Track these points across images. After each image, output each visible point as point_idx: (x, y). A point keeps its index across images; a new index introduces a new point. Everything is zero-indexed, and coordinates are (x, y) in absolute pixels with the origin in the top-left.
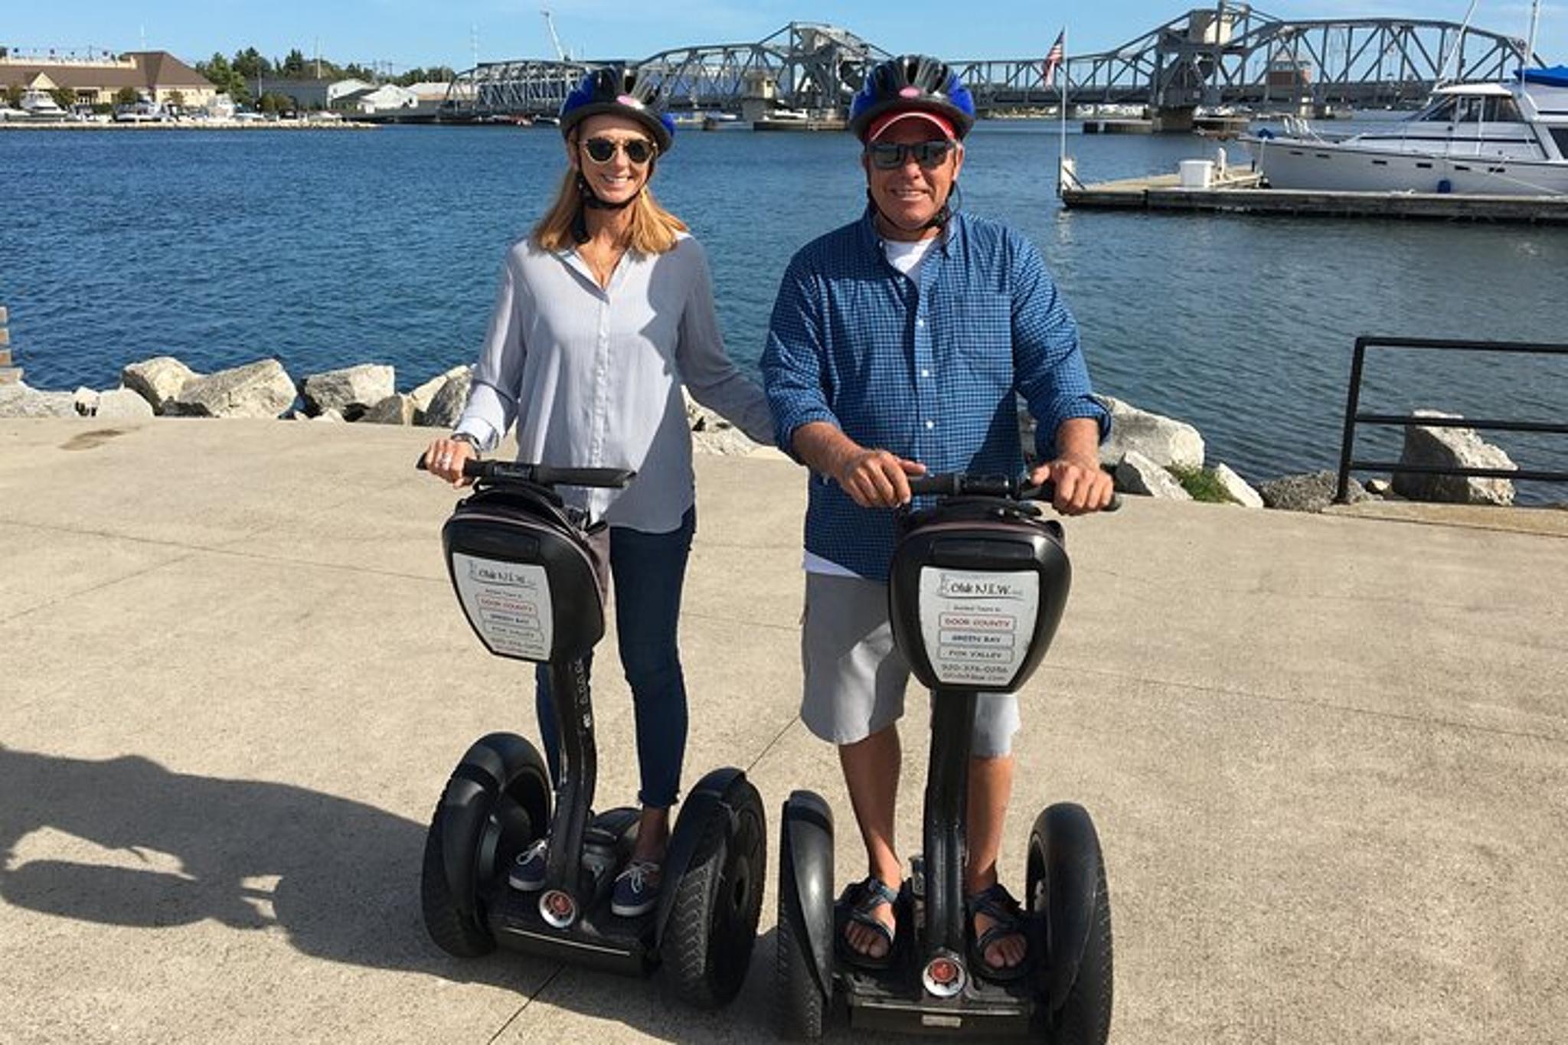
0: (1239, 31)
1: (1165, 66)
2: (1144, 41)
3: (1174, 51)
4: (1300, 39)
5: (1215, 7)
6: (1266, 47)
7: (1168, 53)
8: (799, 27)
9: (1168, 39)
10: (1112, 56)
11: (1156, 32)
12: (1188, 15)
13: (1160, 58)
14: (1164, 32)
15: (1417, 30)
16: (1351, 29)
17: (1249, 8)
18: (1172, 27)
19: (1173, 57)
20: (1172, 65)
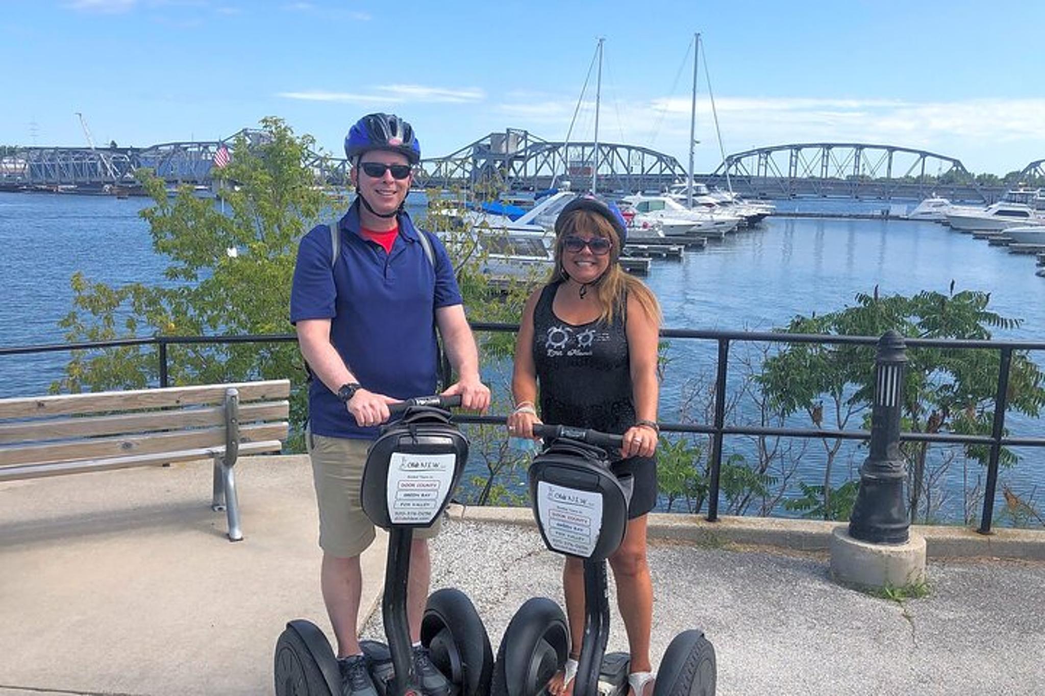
0: (522, 146)
1: (479, 166)
2: (467, 150)
3: (483, 158)
4: (556, 153)
5: (505, 132)
6: (534, 159)
7: (481, 158)
8: (249, 131)
9: (480, 150)
10: (447, 159)
11: (472, 145)
12: (489, 136)
13: (475, 162)
14: (476, 145)
15: (618, 149)
16: (583, 148)
17: (526, 133)
18: (482, 143)
19: (483, 161)
20: (482, 167)
